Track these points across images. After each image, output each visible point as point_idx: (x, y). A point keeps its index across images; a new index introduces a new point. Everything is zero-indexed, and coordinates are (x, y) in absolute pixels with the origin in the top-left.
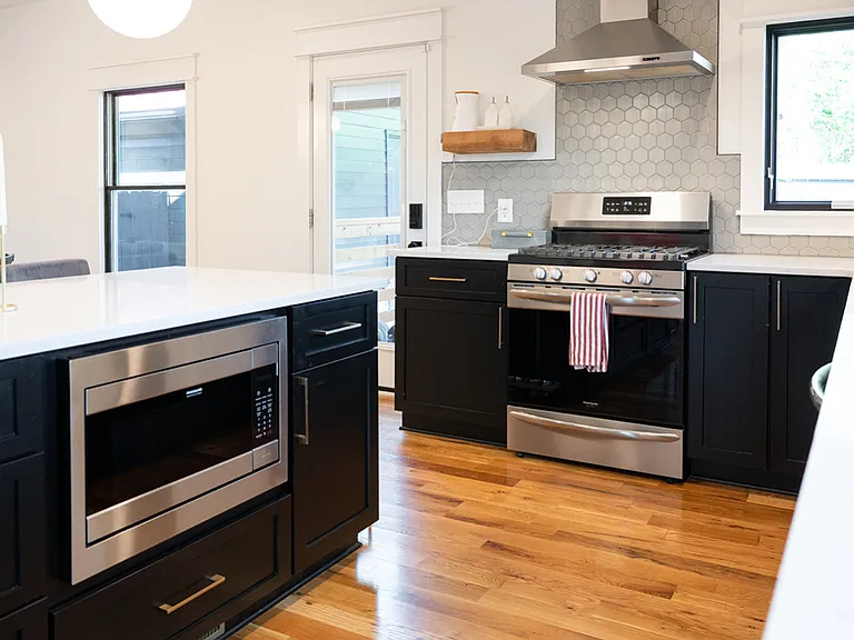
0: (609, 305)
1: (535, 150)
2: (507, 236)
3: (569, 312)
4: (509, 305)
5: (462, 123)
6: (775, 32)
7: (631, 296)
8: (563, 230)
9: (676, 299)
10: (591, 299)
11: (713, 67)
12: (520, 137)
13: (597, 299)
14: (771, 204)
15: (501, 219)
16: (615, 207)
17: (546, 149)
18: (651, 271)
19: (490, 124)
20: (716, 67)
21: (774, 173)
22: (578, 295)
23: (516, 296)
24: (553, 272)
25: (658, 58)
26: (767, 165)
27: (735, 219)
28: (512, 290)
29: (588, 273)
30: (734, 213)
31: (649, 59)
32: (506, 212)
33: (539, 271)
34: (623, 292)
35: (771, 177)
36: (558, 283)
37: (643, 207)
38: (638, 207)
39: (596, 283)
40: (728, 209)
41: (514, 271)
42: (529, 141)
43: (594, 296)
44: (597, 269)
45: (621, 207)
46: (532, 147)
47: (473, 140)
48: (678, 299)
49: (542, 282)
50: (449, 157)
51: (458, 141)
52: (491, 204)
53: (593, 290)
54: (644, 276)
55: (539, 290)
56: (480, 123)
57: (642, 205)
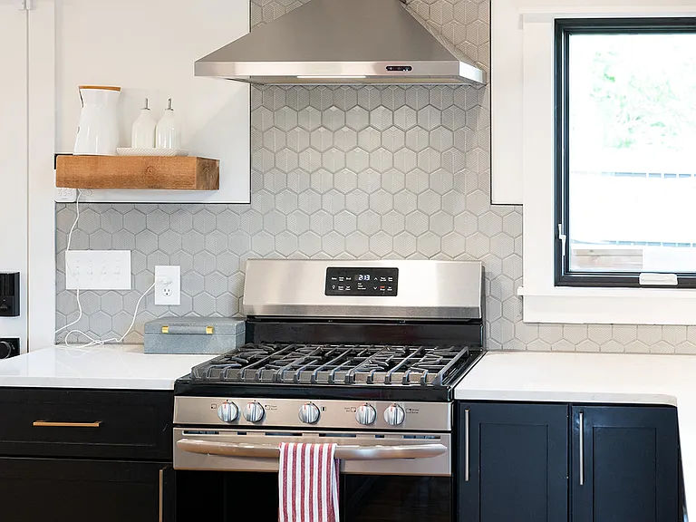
0: (339, 460)
1: (216, 187)
2: (170, 333)
3: (276, 474)
4: (176, 466)
5: (91, 140)
6: (565, 28)
7: (373, 444)
8: (264, 319)
9: (440, 446)
10: (312, 453)
11: (485, 75)
12: (192, 169)
13: (321, 452)
14: (564, 277)
15: (160, 299)
16: (345, 283)
17: (234, 186)
18: (403, 404)
19: (141, 145)
20: (488, 75)
21: (567, 233)
22: (291, 446)
23: (189, 450)
24: (249, 408)
25: (410, 69)
26: (558, 220)
27: (517, 301)
28: (182, 441)
29: (306, 409)
30: (515, 289)
31: (395, 68)
32: (168, 287)
33: (226, 408)
34: (361, 437)
35: (563, 237)
36: (258, 426)
37: (387, 284)
38: (379, 284)
39: (319, 425)
40: (506, 284)
41: (185, 408)
42: (208, 173)
43: (317, 447)
44: (319, 402)
45: (354, 284)
46: (212, 183)
47: (111, 171)
48: (443, 445)
49: (233, 425)
50: (69, 194)
51: (85, 172)
52: (142, 274)
53: (315, 436)
54: (393, 412)
55: (227, 440)
56: (124, 141)
57: (384, 281)
